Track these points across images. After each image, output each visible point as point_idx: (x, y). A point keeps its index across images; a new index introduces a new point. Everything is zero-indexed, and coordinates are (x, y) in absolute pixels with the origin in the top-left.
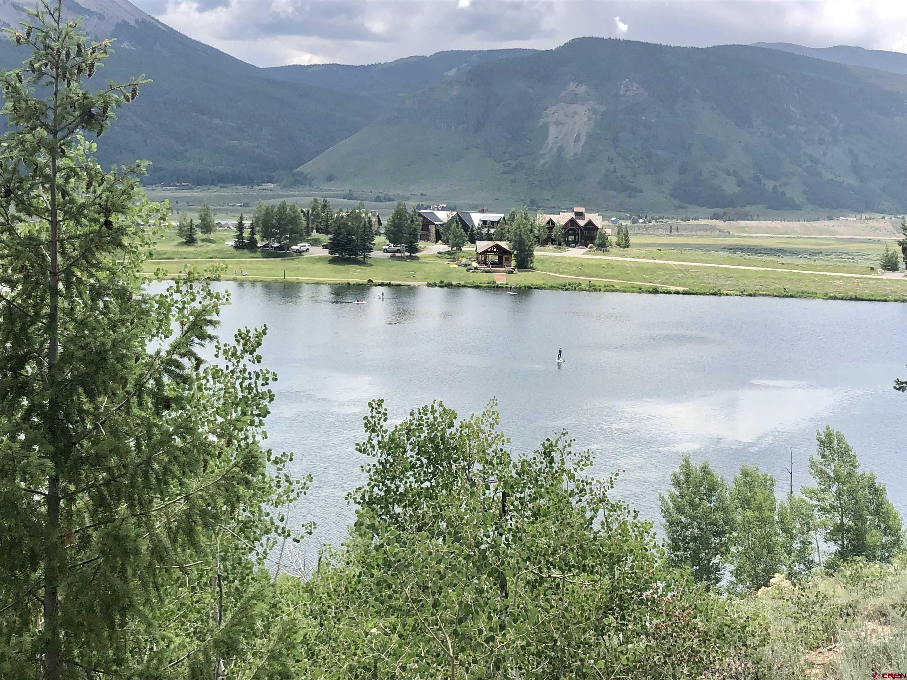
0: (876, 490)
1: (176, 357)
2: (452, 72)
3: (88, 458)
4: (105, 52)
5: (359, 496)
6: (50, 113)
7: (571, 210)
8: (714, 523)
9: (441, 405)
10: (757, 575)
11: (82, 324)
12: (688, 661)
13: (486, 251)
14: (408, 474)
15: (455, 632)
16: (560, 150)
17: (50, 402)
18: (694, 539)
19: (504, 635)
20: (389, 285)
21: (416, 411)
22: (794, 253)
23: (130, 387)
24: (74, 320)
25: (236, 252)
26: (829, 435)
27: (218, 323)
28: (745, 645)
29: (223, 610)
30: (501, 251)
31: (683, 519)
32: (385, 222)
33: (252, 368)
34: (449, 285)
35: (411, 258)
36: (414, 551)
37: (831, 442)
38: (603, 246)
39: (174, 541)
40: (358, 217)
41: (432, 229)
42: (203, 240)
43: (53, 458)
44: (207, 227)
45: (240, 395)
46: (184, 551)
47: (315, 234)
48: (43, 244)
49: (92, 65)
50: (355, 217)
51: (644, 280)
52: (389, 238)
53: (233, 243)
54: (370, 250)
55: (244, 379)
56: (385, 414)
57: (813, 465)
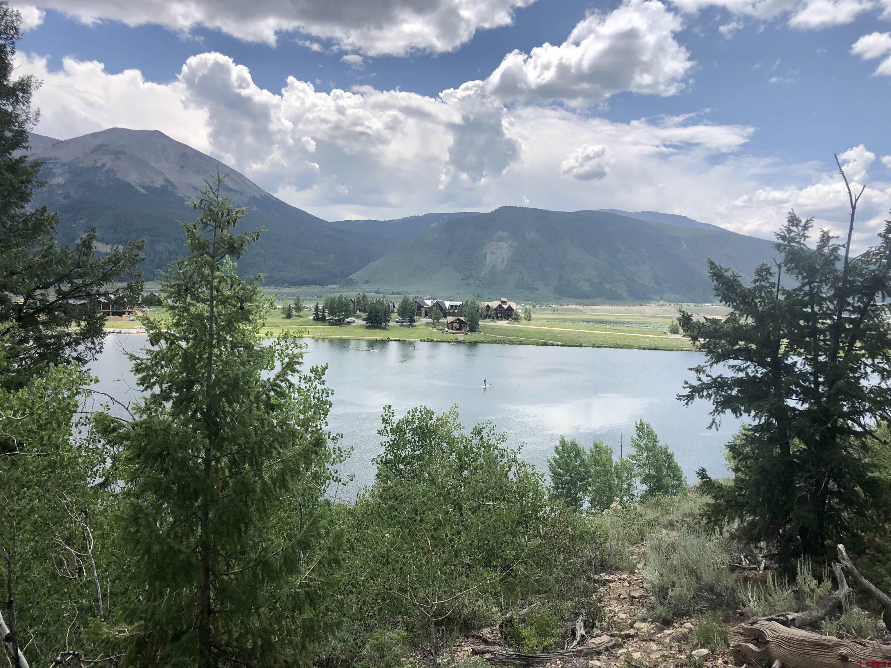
0: (668, 455)
1: (278, 382)
2: (434, 224)
3: (227, 438)
4: (243, 214)
5: (379, 459)
6: (211, 246)
7: (499, 299)
8: (579, 473)
9: (425, 408)
10: (602, 503)
11: (226, 363)
12: (563, 552)
13: (453, 322)
14: (408, 446)
15: (432, 536)
16: (494, 266)
17: (207, 406)
18: (568, 483)
19: (460, 537)
20: (399, 340)
21: (411, 411)
22: (622, 323)
23: (252, 398)
24: (222, 361)
25: (314, 323)
26: (642, 424)
27: (302, 363)
28: (595, 542)
29: (302, 524)
30: (461, 322)
31: (561, 471)
32: (397, 306)
33: (319, 387)
34: (432, 341)
35: (410, 325)
36: (410, 490)
37: (643, 428)
38: (517, 319)
39: (275, 485)
40: (382, 303)
41: (423, 310)
42: (296, 316)
43: (209, 437)
44: (298, 309)
45: (313, 403)
46: (280, 490)
47: (358, 313)
48: (205, 318)
49: (235, 221)
50: (381, 303)
51: (539, 338)
52: (399, 315)
53: (313, 318)
54: (389, 321)
55: (315, 393)
56: (393, 413)
57: (633, 441)
